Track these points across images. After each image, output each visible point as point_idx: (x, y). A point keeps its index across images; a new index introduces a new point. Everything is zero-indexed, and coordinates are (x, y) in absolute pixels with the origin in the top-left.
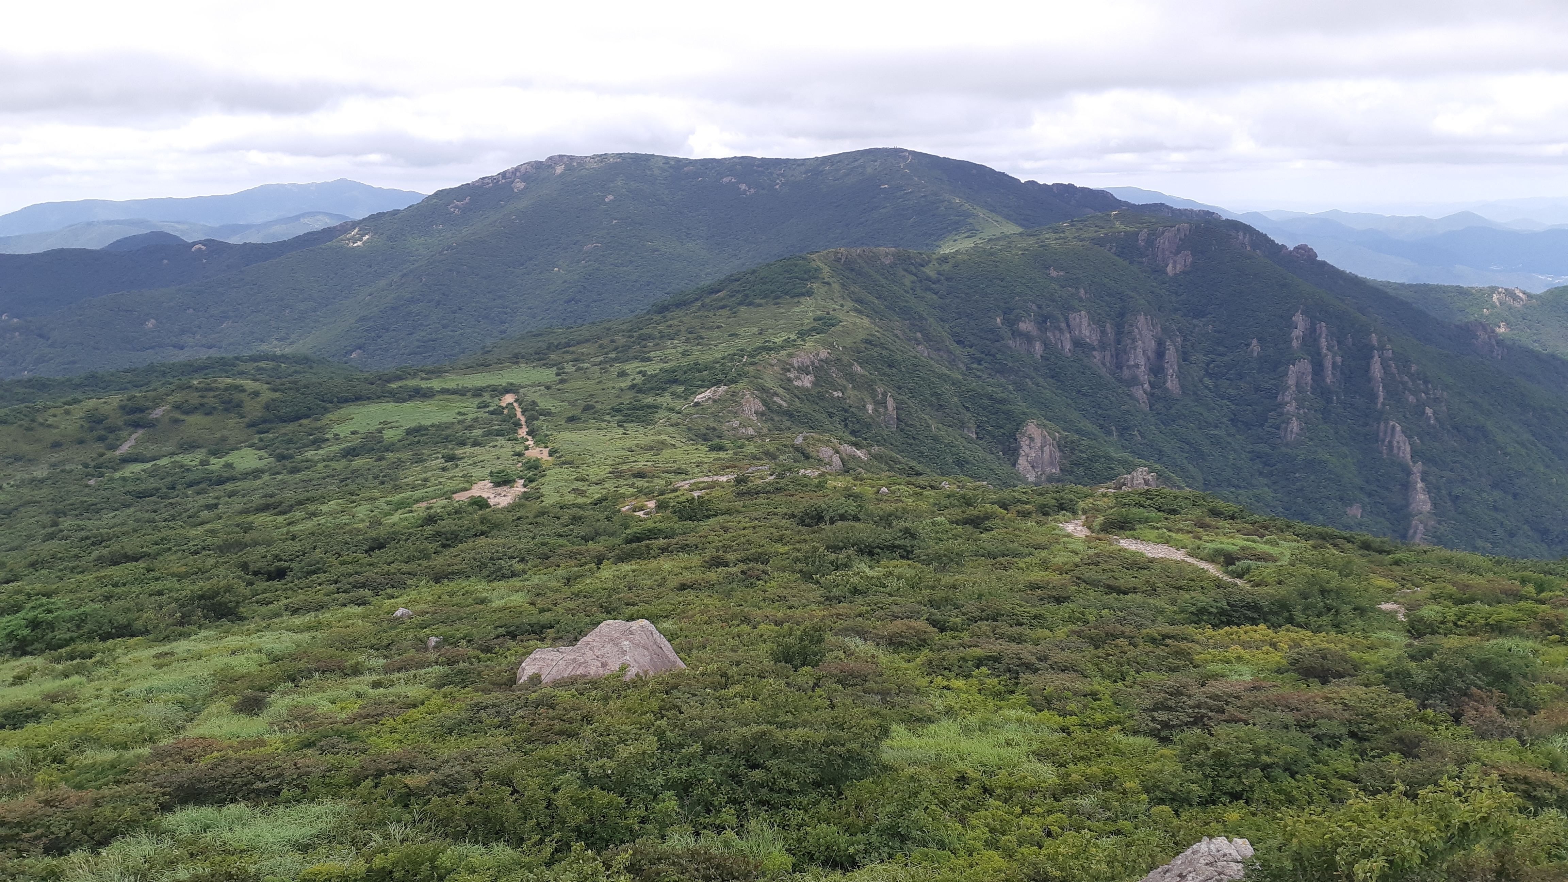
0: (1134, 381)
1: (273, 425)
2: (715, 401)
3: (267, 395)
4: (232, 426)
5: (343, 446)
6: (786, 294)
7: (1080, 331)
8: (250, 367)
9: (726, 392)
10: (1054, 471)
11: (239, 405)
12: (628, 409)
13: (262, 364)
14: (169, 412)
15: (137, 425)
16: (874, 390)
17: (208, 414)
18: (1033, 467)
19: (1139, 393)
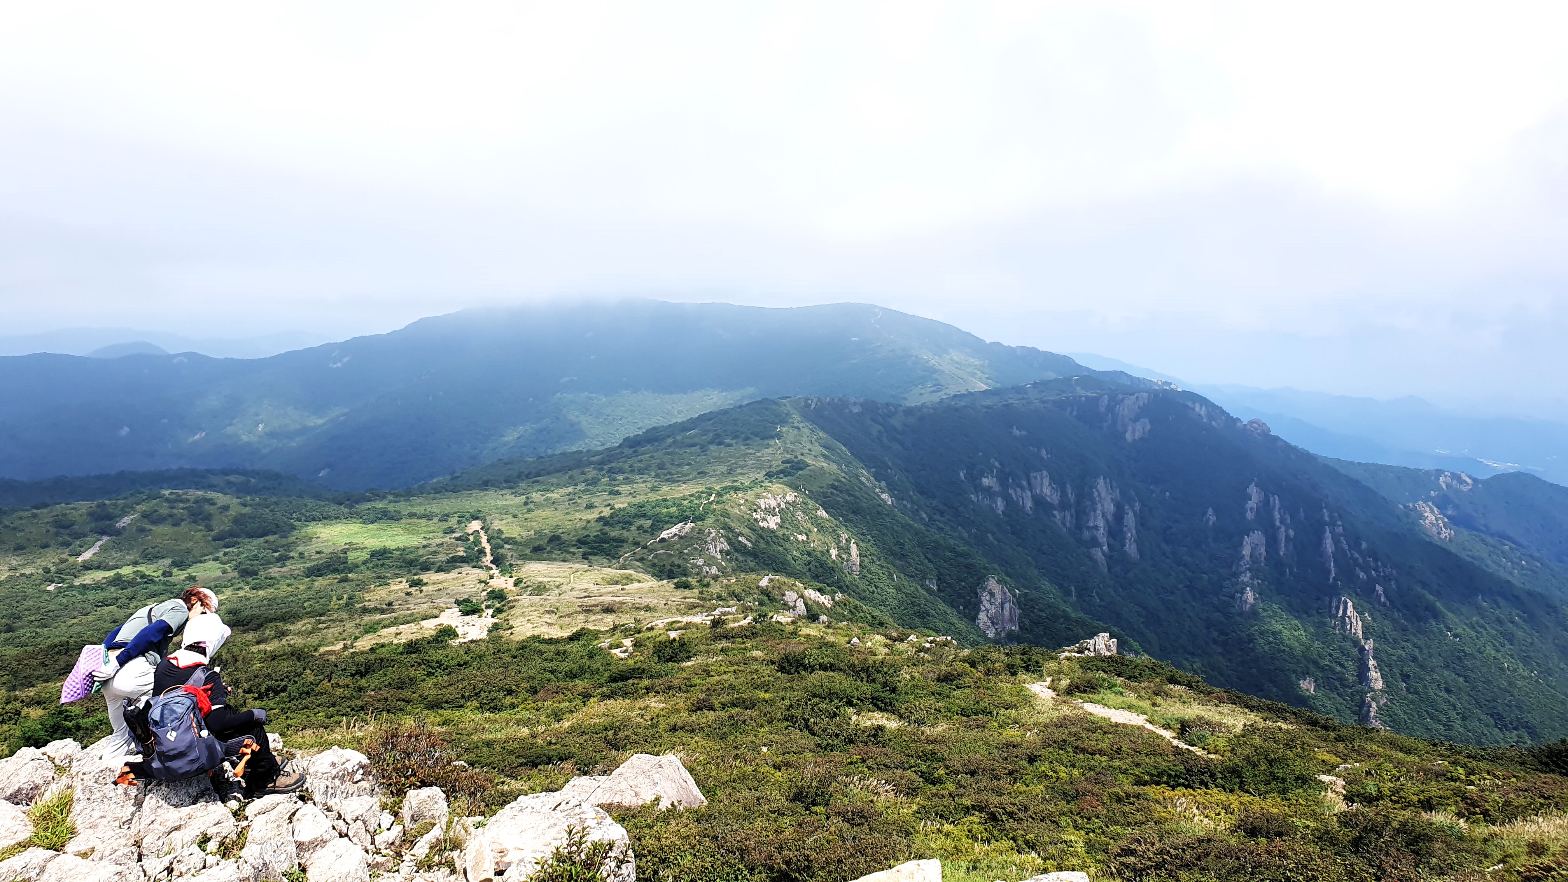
0: (1095, 542)
1: (239, 540)
2: (681, 538)
3: (237, 510)
4: (198, 539)
5: (308, 565)
6: (757, 435)
7: (1042, 491)
8: (221, 480)
9: (693, 529)
10: (1013, 628)
11: (208, 517)
12: (595, 542)
13: (232, 478)
14: (137, 521)
15: (103, 533)
16: (839, 536)
17: (176, 525)
18: (993, 623)
19: (1098, 554)
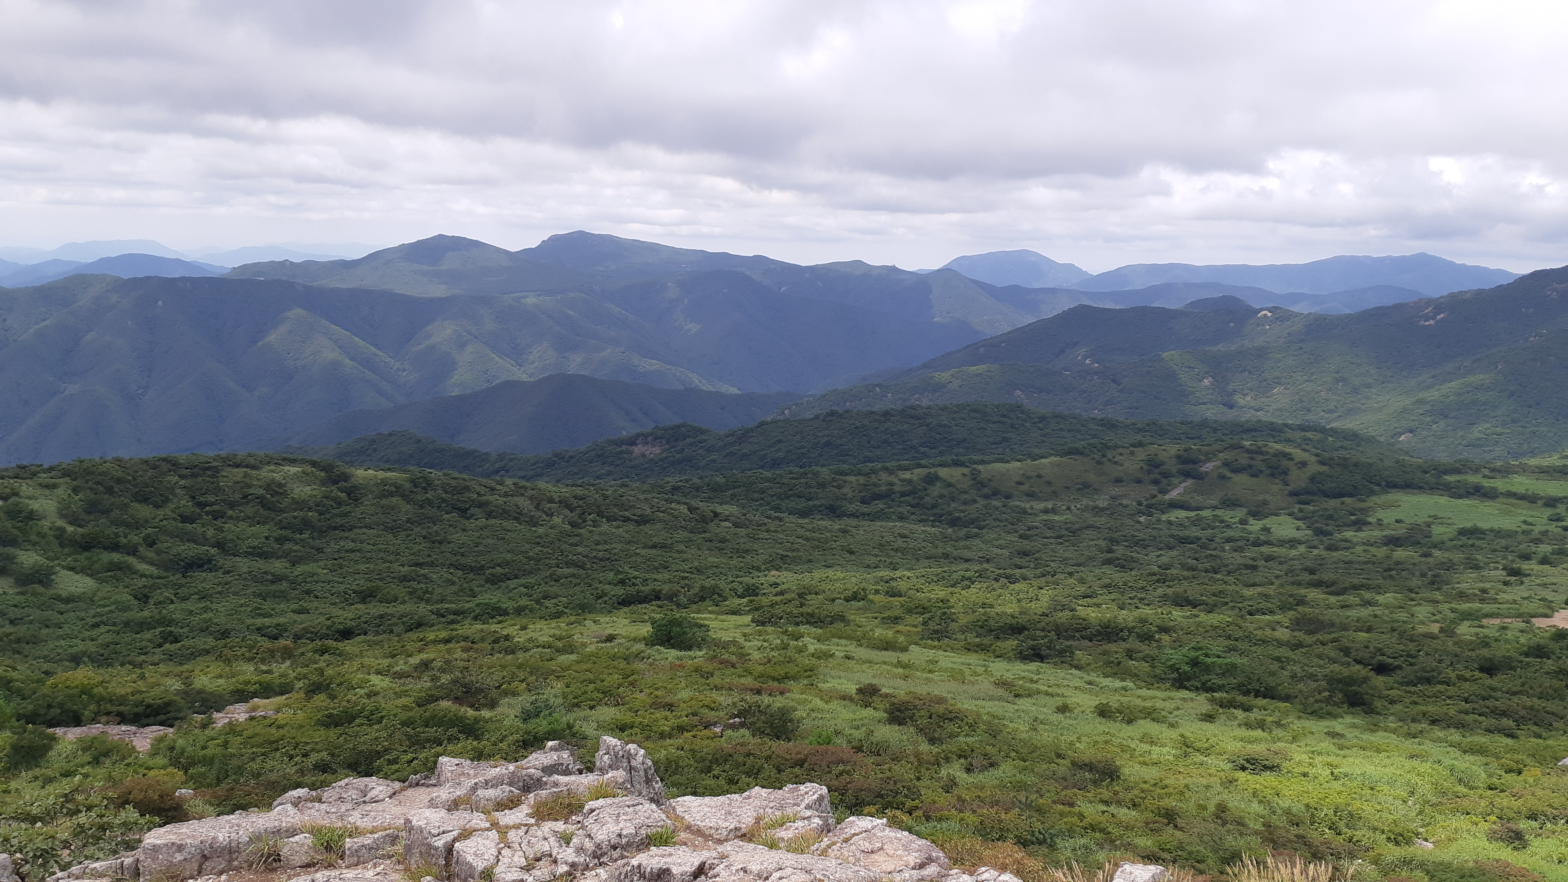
3: (1314, 468)
4: (1274, 492)
5: (1385, 533)
8: (1298, 435)
11: (1285, 473)
13: (1309, 435)
14: (1218, 467)
15: (1187, 475)
17: (1254, 476)
